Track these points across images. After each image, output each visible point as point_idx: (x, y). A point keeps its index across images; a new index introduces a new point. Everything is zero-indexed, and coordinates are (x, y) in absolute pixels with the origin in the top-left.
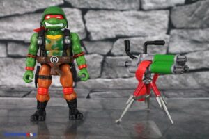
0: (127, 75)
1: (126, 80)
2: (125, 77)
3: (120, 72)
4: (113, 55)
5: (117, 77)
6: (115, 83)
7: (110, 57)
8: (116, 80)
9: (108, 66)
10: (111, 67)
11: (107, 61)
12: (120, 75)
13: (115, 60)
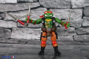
0: (65, 35)
1: (65, 37)
2: (65, 36)
3: (63, 34)
4: (60, 27)
5: (61, 36)
6: (61, 38)
7: (58, 28)
8: (61, 37)
9: (58, 31)
10: (59, 32)
11: (57, 29)
12: (62, 35)
13: (60, 29)
